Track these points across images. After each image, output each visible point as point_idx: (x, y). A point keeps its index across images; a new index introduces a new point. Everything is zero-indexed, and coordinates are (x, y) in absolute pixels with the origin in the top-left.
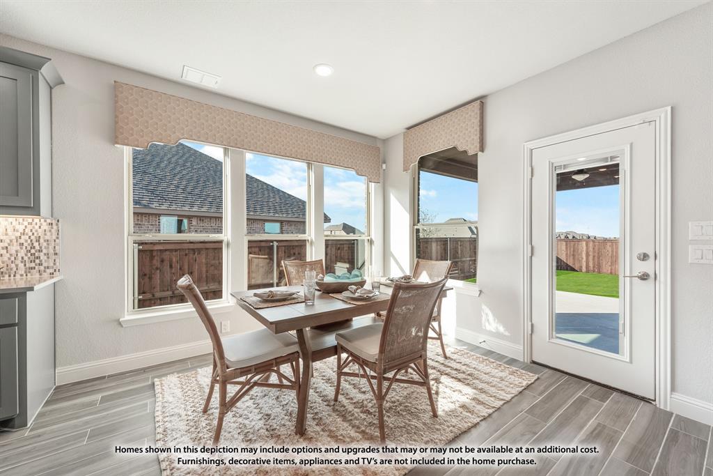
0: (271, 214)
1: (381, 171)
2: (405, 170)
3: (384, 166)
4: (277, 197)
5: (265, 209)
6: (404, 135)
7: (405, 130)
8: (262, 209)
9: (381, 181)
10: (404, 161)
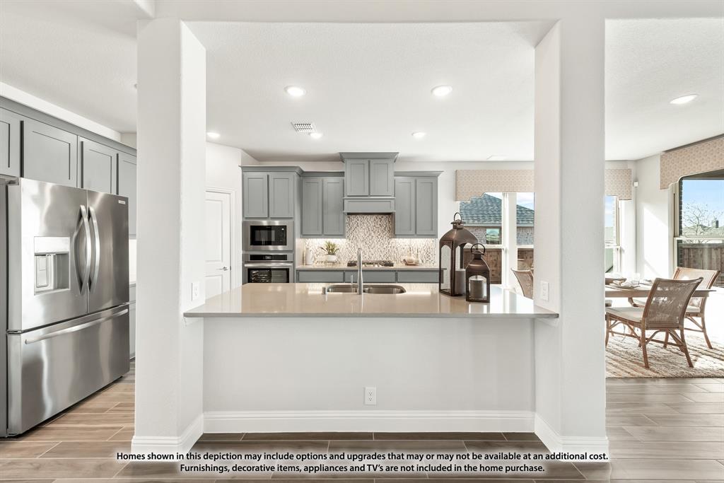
0: (493, 222)
1: (633, 189)
2: (663, 187)
3: (636, 184)
4: (495, 205)
5: (487, 218)
6: (662, 157)
7: (664, 153)
8: (483, 217)
9: (633, 198)
10: (661, 180)
